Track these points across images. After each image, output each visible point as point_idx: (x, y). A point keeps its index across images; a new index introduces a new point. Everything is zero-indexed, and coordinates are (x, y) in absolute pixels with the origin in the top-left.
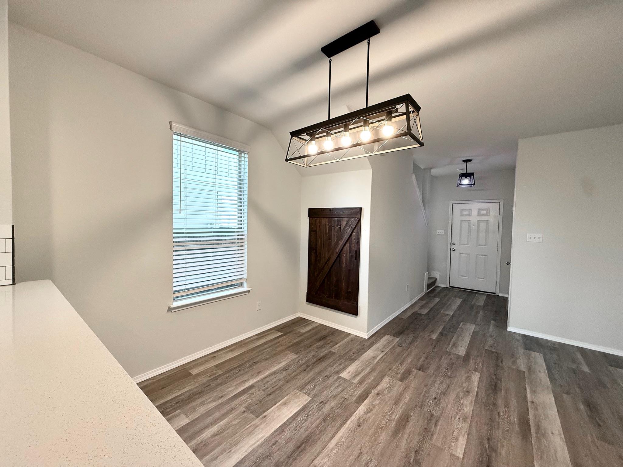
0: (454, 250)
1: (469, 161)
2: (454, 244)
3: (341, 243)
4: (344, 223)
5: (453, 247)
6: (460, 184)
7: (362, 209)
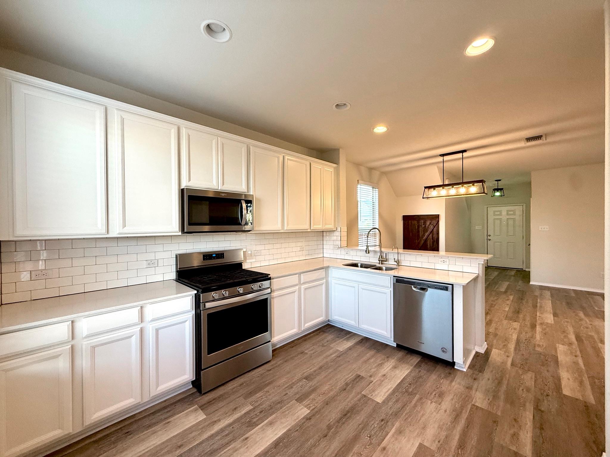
0: (490, 240)
1: (500, 180)
2: (490, 236)
3: (427, 234)
4: (428, 223)
5: (489, 238)
6: (494, 196)
7: (440, 215)
